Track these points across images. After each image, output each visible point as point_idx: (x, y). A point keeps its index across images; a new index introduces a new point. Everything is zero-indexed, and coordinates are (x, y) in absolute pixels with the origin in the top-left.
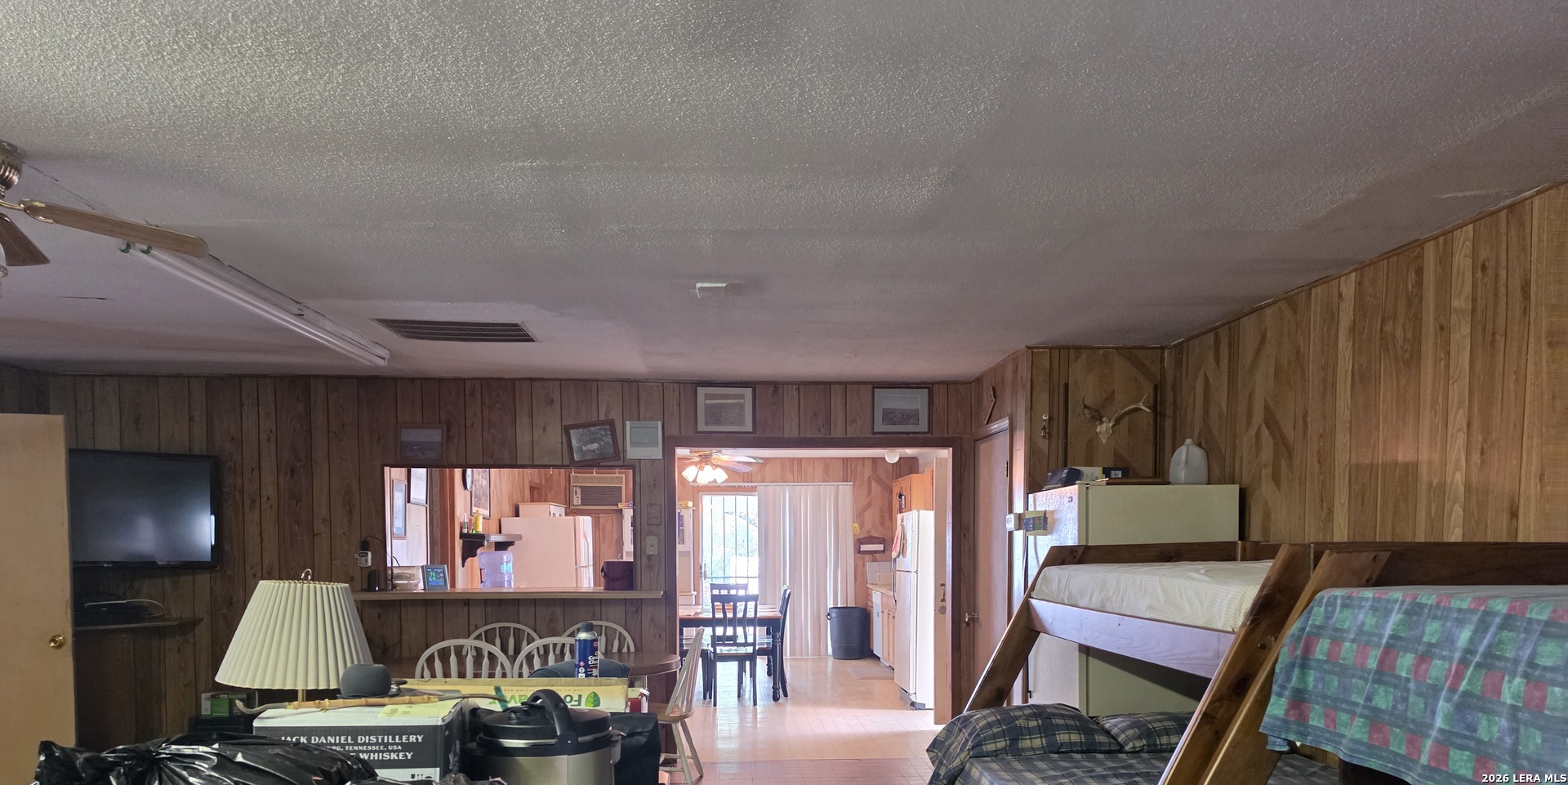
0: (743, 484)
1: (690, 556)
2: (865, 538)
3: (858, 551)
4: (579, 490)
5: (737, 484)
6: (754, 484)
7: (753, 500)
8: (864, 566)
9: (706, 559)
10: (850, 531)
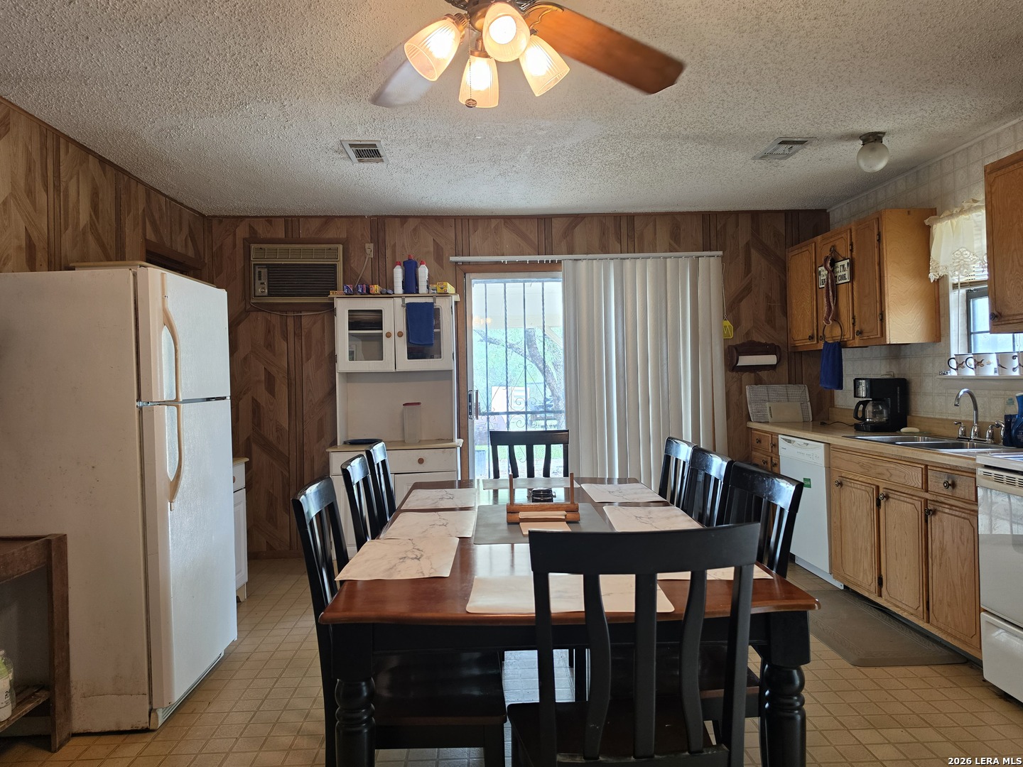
0: (538, 258)
1: (451, 378)
2: (743, 345)
3: (731, 366)
4: (264, 271)
5: (528, 258)
6: (556, 258)
7: (554, 288)
8: (741, 391)
9: (478, 382)
10: (717, 331)
